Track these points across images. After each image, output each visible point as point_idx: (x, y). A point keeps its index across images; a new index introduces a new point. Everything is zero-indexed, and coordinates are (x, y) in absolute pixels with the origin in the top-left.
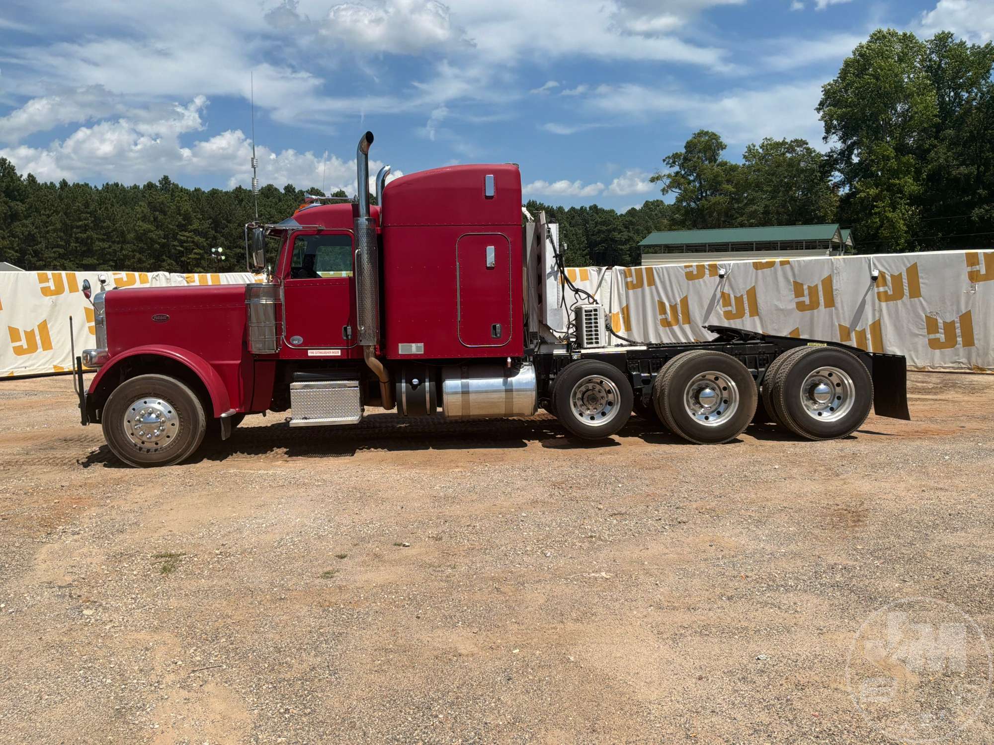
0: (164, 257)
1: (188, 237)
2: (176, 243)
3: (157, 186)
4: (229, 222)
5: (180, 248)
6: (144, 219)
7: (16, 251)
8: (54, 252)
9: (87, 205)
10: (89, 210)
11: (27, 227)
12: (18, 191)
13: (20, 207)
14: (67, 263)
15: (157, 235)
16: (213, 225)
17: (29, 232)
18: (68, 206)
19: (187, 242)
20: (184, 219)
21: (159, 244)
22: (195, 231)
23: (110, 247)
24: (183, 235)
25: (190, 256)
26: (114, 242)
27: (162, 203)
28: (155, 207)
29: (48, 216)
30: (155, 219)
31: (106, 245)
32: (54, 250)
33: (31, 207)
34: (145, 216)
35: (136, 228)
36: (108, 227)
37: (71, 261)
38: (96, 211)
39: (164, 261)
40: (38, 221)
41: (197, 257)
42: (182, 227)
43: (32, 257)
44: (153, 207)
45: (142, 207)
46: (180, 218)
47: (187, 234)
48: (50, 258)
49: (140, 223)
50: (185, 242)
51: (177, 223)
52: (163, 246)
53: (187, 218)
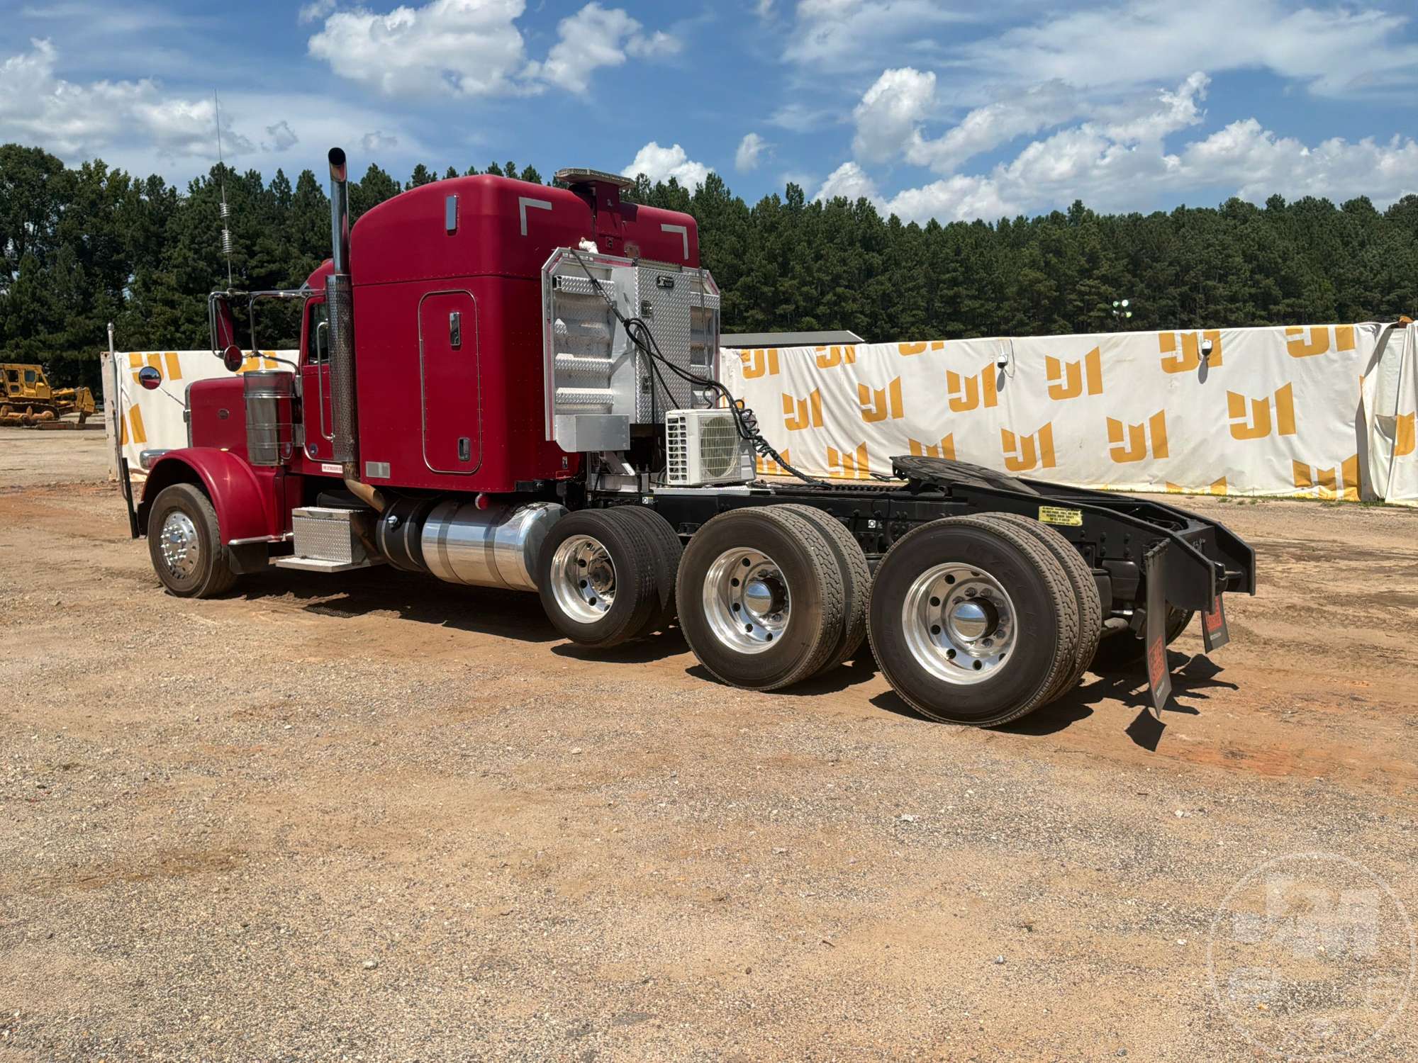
0: (1056, 317)
1: (1091, 287)
2: (1073, 297)
3: (1065, 217)
4: (1156, 260)
5: (1079, 303)
6: (1033, 264)
7: (866, 316)
8: (914, 316)
9: (958, 252)
10: (959, 258)
11: (882, 284)
12: (875, 238)
13: (876, 260)
14: (928, 329)
15: (1046, 286)
16: (1130, 267)
17: (884, 291)
18: (935, 254)
19: (1089, 293)
20: (1088, 261)
21: (1048, 298)
22: (1105, 279)
23: (982, 305)
24: (1085, 285)
25: (1092, 314)
26: (987, 300)
27: (1059, 241)
28: (1049, 247)
29: (910, 269)
30: (1047, 263)
31: (977, 304)
32: (914, 312)
33: (889, 259)
34: (1034, 261)
35: (1020, 278)
36: (982, 279)
37: (933, 327)
38: (968, 258)
39: (1055, 322)
40: (897, 277)
41: (1102, 314)
42: (1085, 273)
43: (886, 323)
44: (1046, 249)
45: (1032, 250)
46: (1083, 260)
47: (1091, 282)
48: (907, 323)
49: (1026, 271)
50: (1087, 294)
51: (1078, 268)
52: (1054, 301)
53: (1093, 259)
